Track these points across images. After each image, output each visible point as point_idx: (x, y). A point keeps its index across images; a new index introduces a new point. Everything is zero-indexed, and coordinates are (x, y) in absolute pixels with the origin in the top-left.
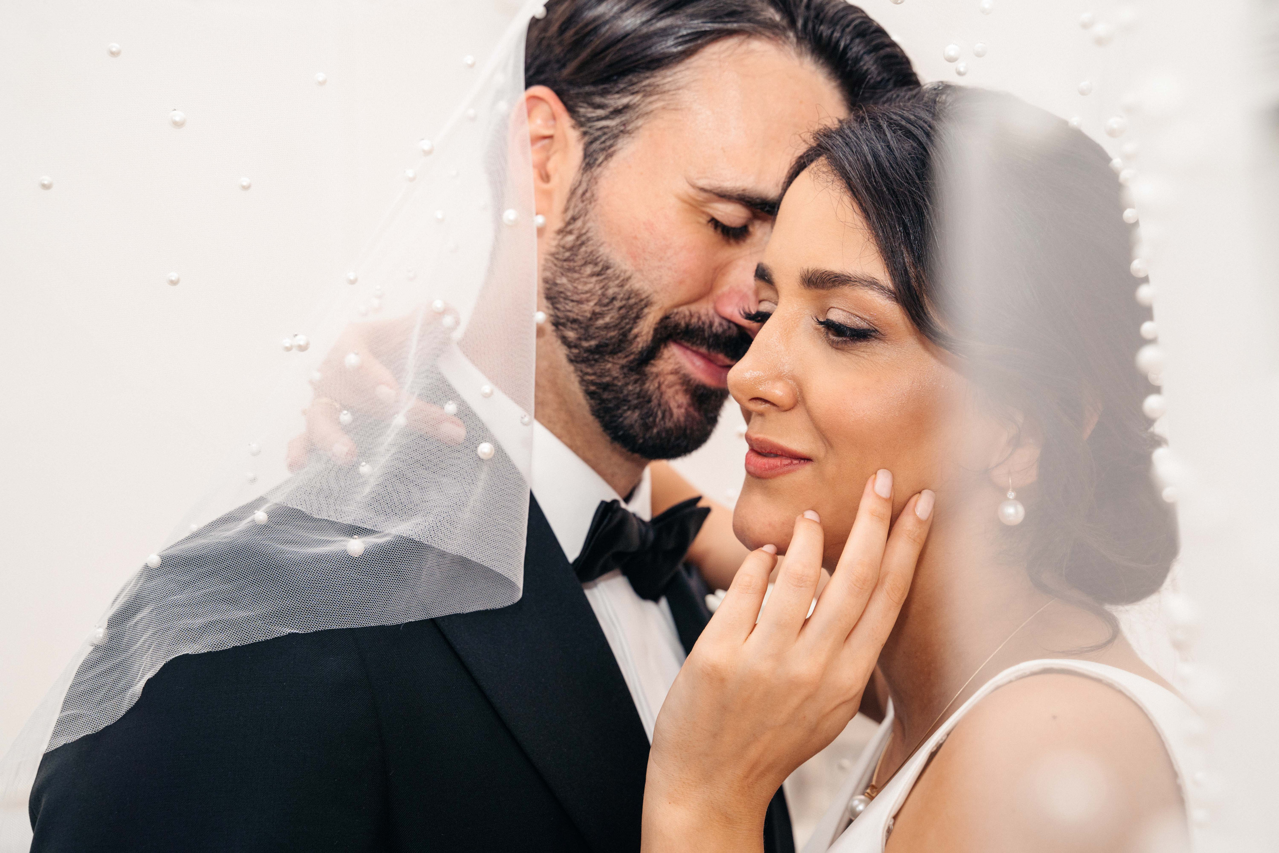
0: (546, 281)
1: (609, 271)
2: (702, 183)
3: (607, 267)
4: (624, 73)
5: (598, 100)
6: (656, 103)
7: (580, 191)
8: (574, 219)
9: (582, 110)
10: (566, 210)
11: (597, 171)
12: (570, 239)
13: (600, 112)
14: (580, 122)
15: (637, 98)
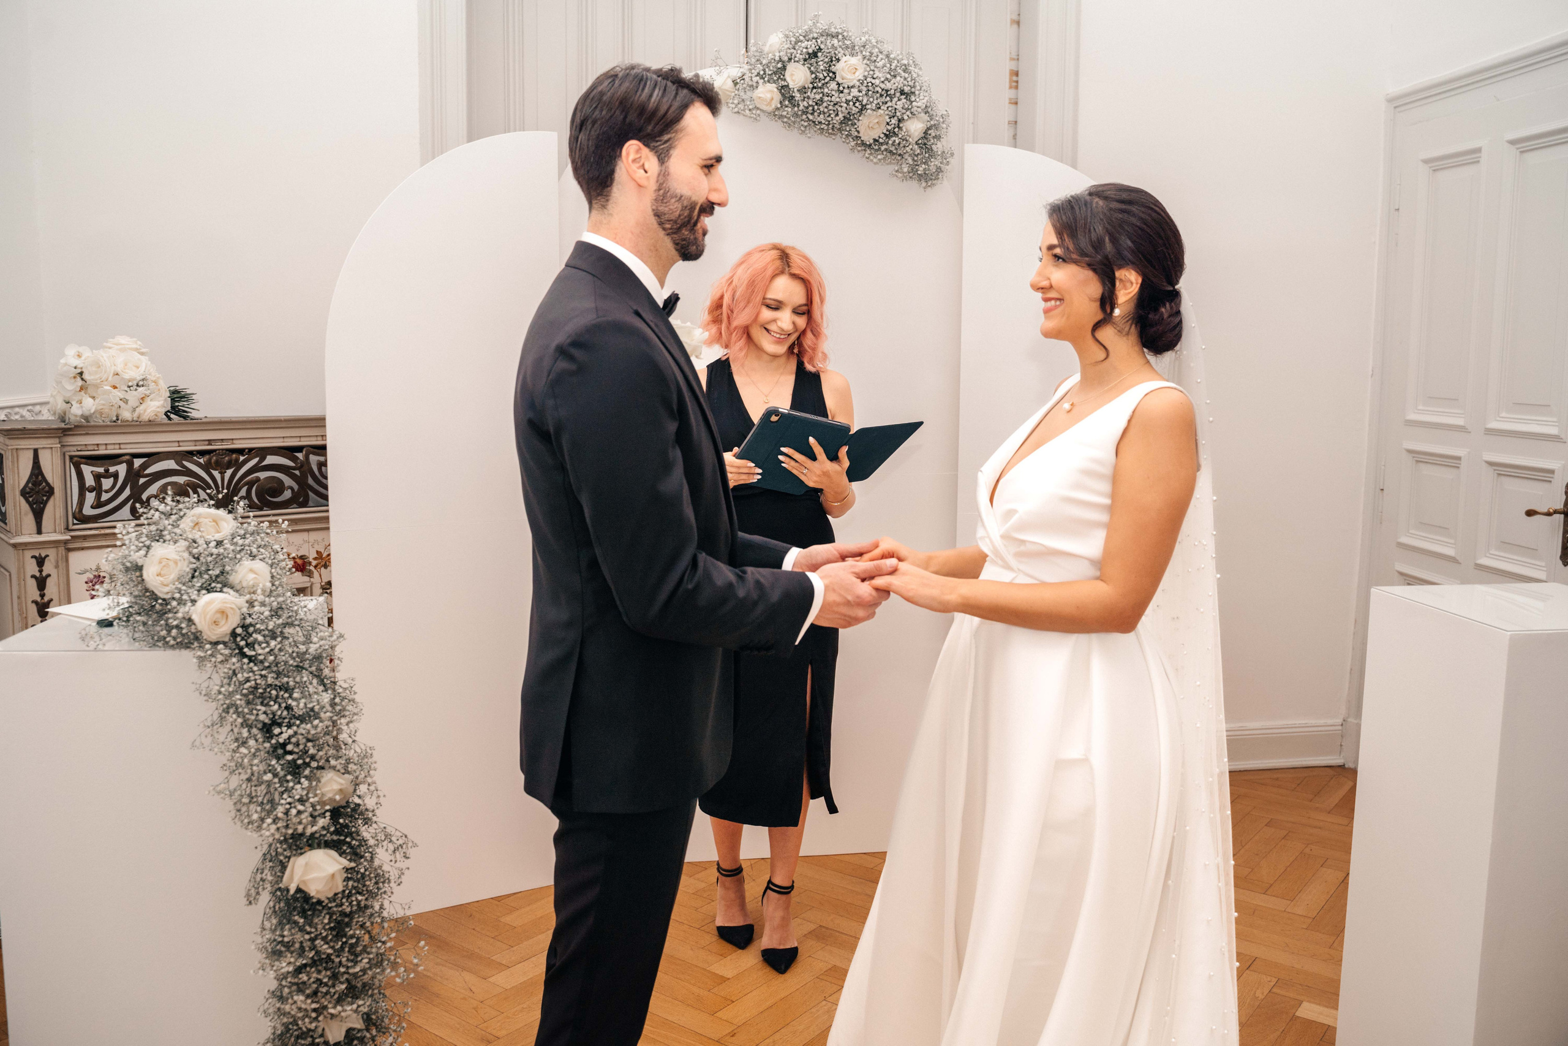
0: (653, 210)
1: (683, 198)
2: (705, 158)
3: (681, 196)
4: (670, 126)
5: (657, 139)
6: (680, 135)
7: (662, 173)
8: (662, 184)
9: (652, 144)
10: (657, 182)
11: (667, 164)
12: (662, 192)
13: (659, 143)
14: (652, 149)
15: (674, 135)
